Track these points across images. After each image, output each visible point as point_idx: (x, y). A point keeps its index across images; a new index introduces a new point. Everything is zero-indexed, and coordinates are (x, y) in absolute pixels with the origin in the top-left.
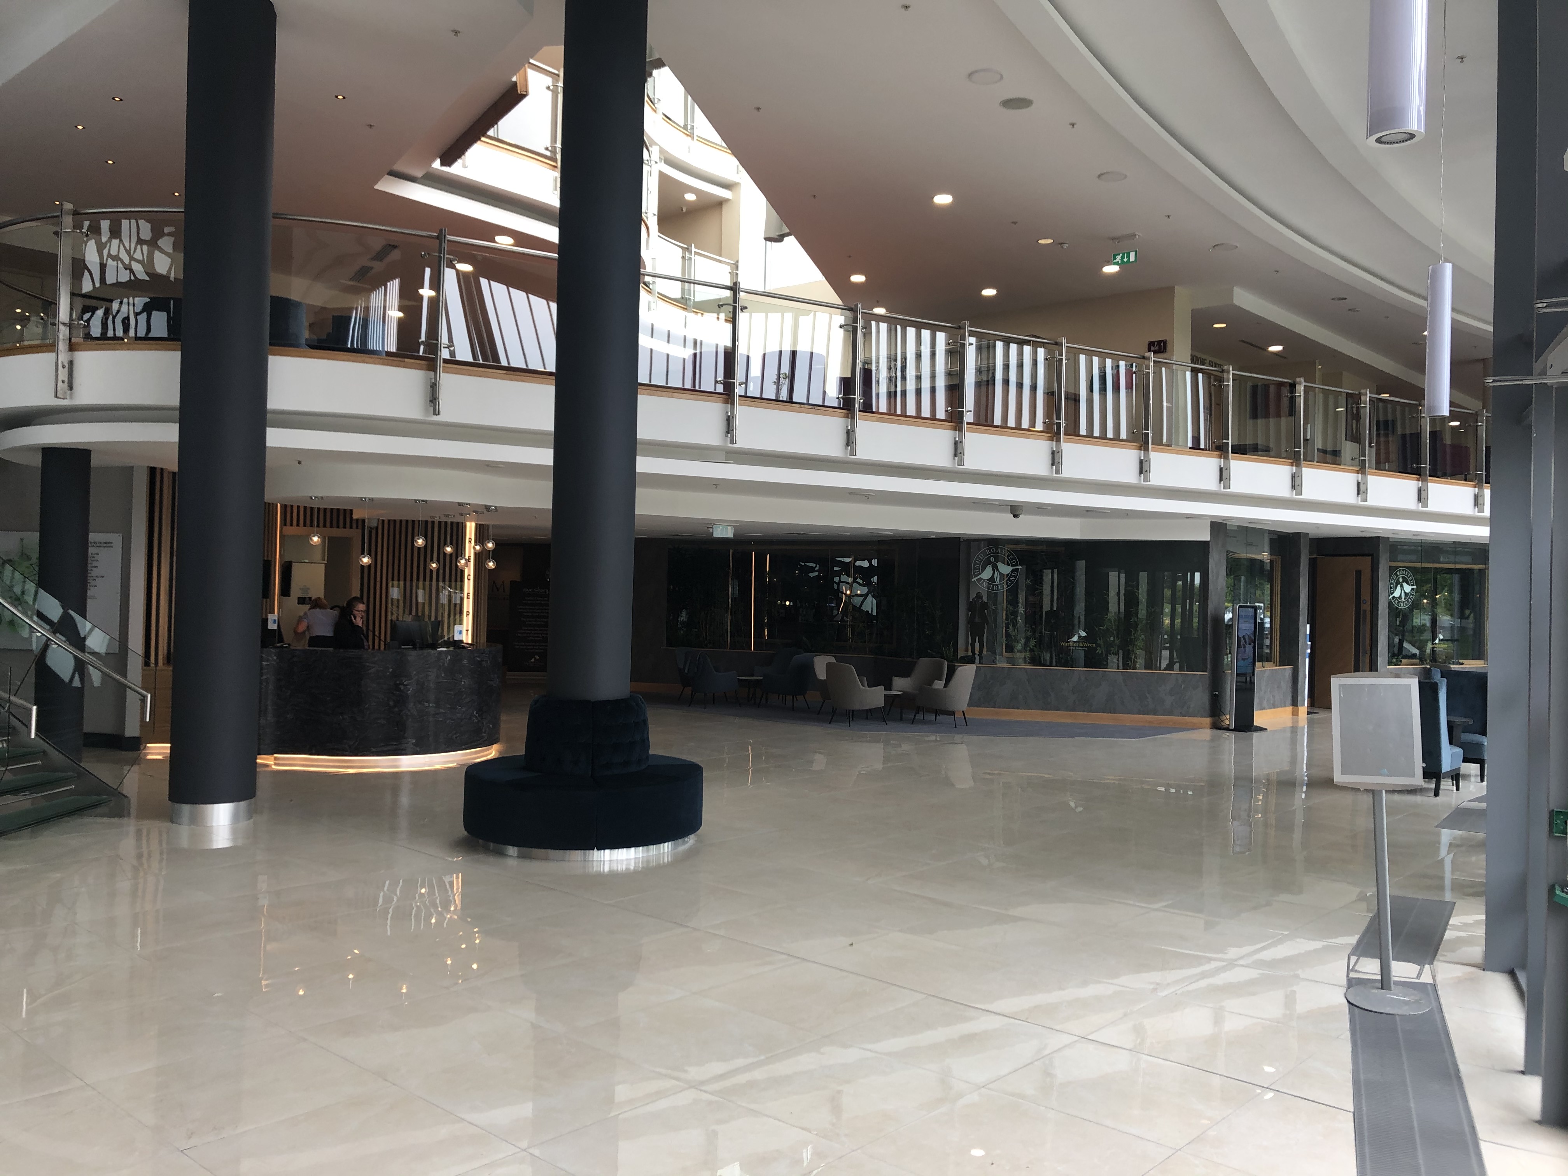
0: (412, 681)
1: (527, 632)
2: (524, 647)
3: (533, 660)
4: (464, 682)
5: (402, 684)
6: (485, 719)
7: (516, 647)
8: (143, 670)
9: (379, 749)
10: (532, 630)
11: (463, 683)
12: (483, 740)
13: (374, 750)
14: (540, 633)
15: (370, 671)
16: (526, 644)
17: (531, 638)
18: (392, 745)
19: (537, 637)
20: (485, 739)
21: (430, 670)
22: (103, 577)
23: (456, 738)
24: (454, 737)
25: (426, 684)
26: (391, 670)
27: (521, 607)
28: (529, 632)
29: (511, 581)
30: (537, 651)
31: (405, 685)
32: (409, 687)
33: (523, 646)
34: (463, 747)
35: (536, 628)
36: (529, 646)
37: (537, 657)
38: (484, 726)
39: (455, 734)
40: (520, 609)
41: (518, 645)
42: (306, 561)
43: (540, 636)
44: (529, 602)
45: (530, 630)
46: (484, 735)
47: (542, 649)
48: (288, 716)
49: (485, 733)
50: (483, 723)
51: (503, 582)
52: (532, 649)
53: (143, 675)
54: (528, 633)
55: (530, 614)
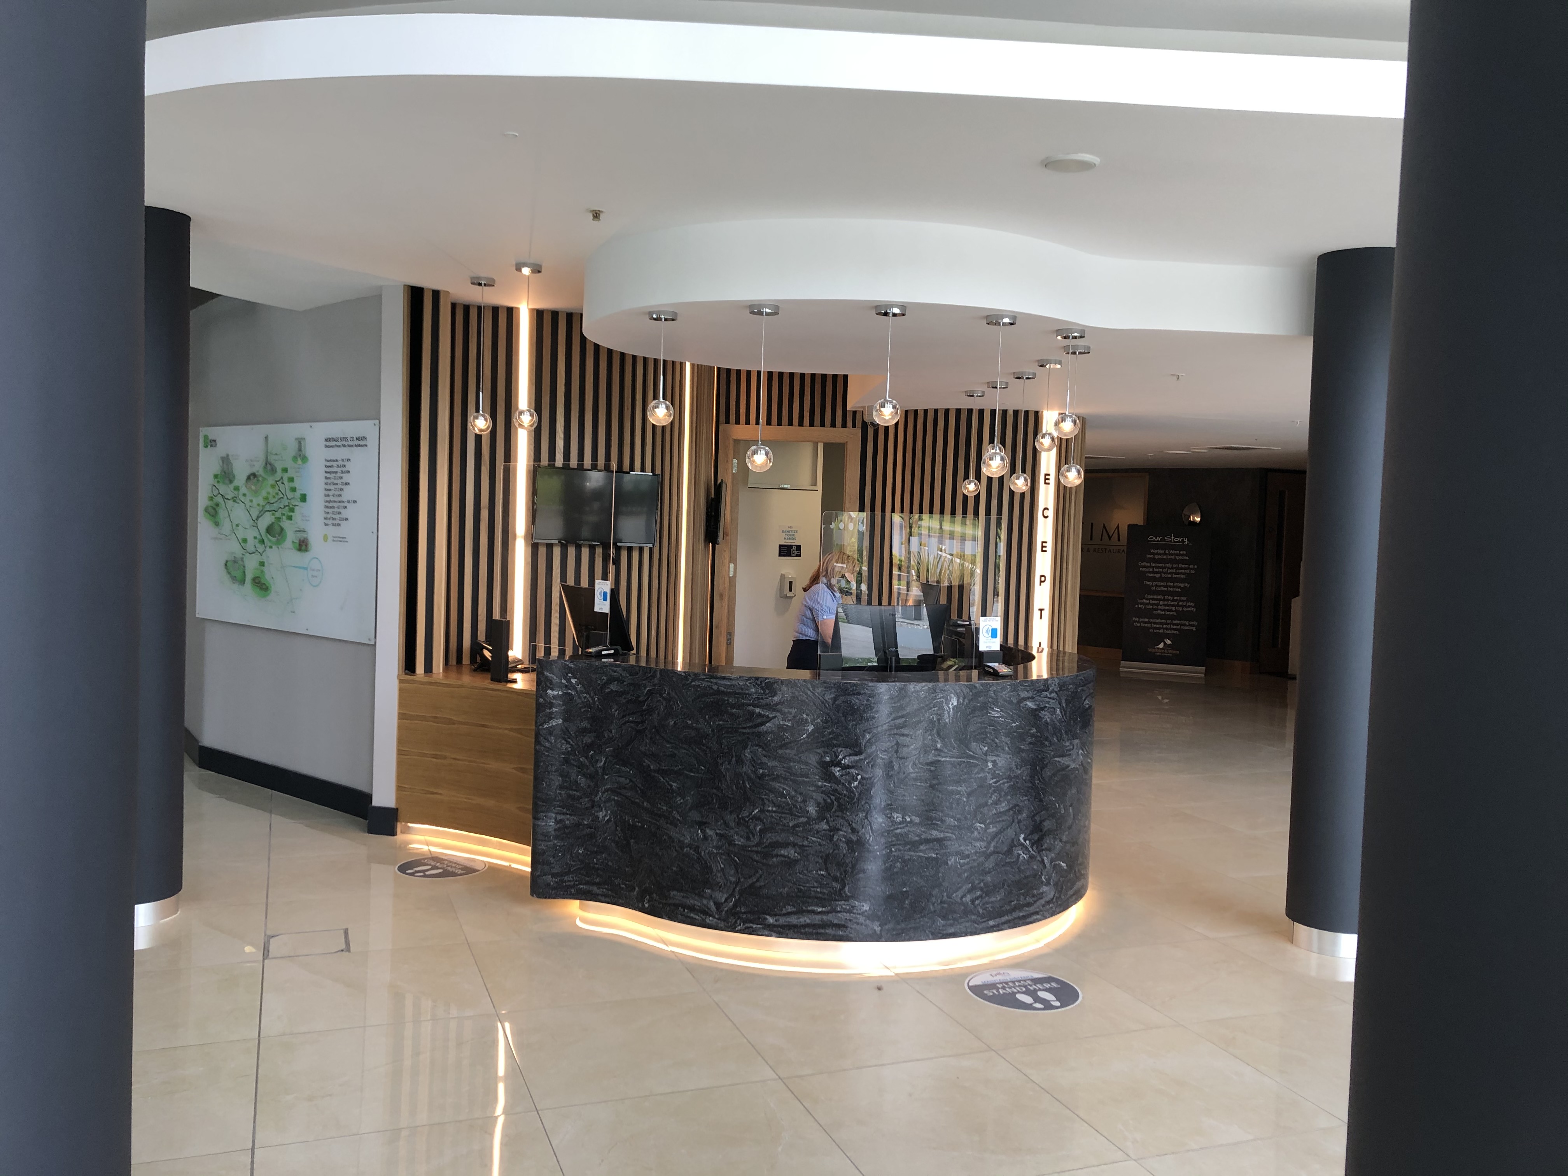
0: (862, 757)
1: (1152, 602)
2: (1149, 625)
3: (1161, 646)
4: (994, 762)
5: (839, 764)
6: (1049, 850)
7: (1136, 624)
8: (401, 681)
9: (782, 921)
10: (1160, 600)
11: (990, 765)
12: (1042, 901)
13: (771, 920)
14: (1173, 606)
15: (764, 728)
16: (1151, 620)
17: (1159, 612)
18: (813, 912)
19: (1168, 610)
20: (1047, 899)
21: (906, 731)
22: (355, 502)
23: (973, 901)
24: (968, 898)
25: (896, 767)
26: (811, 728)
27: (1145, 564)
28: (1156, 602)
29: (1129, 526)
30: (1168, 632)
31: (845, 767)
32: (854, 771)
33: (1146, 623)
34: (991, 923)
35: (1166, 597)
36: (1154, 623)
37: (1168, 642)
38: (1045, 866)
39: (970, 891)
40: (1144, 567)
41: (1138, 622)
42: (786, 486)
43: (1174, 609)
44: (1156, 557)
45: (1157, 600)
46: (1045, 888)
47: (1175, 630)
48: (601, 814)
49: (1048, 883)
50: (1043, 861)
51: (1118, 527)
52: (1159, 629)
53: (401, 691)
54: (1152, 604)
55: (1158, 576)
